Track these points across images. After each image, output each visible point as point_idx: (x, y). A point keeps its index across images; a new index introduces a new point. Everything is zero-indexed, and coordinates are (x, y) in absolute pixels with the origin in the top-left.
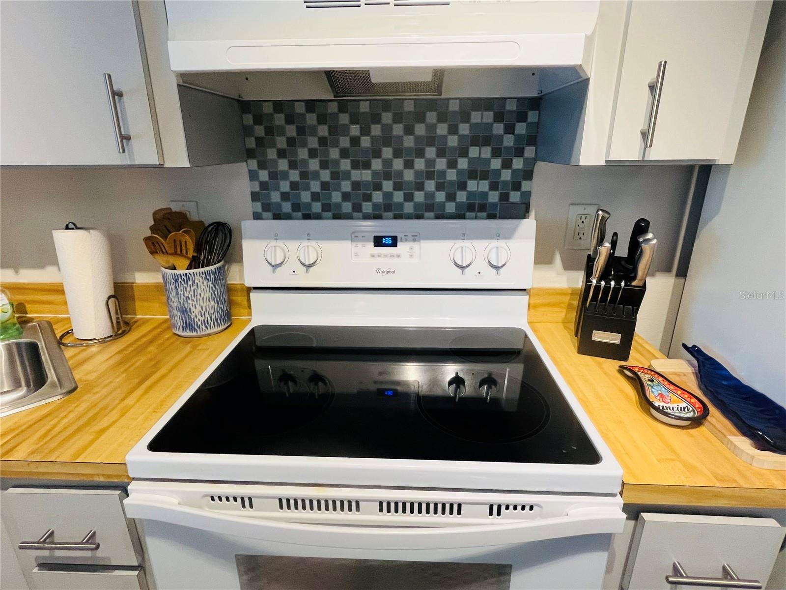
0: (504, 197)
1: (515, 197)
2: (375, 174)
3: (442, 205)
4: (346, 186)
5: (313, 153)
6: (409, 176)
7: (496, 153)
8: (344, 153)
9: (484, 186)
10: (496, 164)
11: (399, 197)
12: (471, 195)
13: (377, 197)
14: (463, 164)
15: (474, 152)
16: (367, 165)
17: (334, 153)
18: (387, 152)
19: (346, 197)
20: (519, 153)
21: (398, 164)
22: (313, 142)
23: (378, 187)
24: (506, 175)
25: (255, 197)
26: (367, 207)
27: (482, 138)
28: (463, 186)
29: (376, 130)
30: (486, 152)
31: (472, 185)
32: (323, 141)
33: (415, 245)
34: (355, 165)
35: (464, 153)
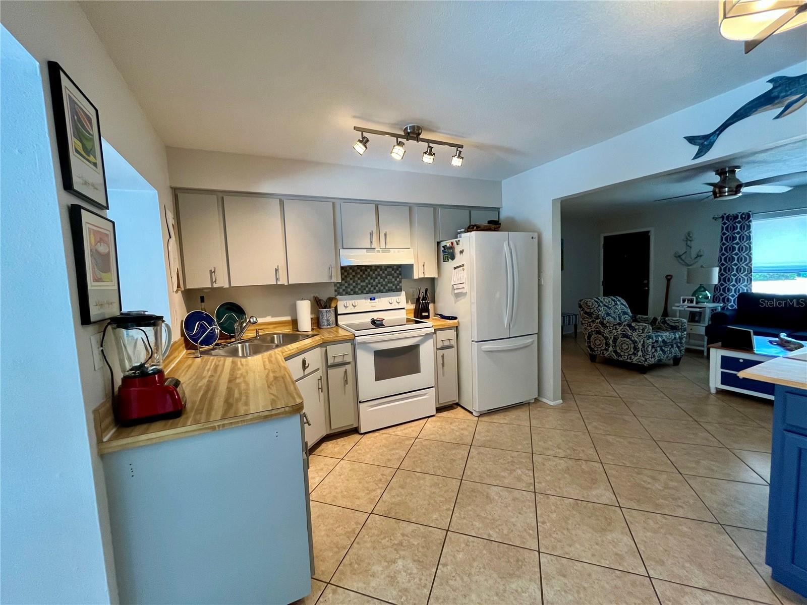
0: (396, 287)
1: (398, 287)
2: (366, 283)
3: (382, 290)
4: (359, 287)
5: (351, 279)
6: (374, 283)
7: (393, 277)
8: (359, 279)
9: (391, 285)
10: (393, 280)
11: (372, 289)
12: (389, 287)
13: (367, 289)
14: (386, 280)
15: (388, 277)
16: (364, 281)
17: (356, 279)
18: (369, 278)
19: (359, 289)
20: (398, 277)
21: (372, 281)
22: (351, 276)
23: (367, 286)
24: (396, 282)
25: (336, 291)
26: (365, 292)
27: (390, 274)
28: (387, 285)
29: (366, 273)
30: (391, 277)
31: (389, 285)
32: (354, 276)
33: (379, 299)
34: (361, 282)
35: (387, 278)
